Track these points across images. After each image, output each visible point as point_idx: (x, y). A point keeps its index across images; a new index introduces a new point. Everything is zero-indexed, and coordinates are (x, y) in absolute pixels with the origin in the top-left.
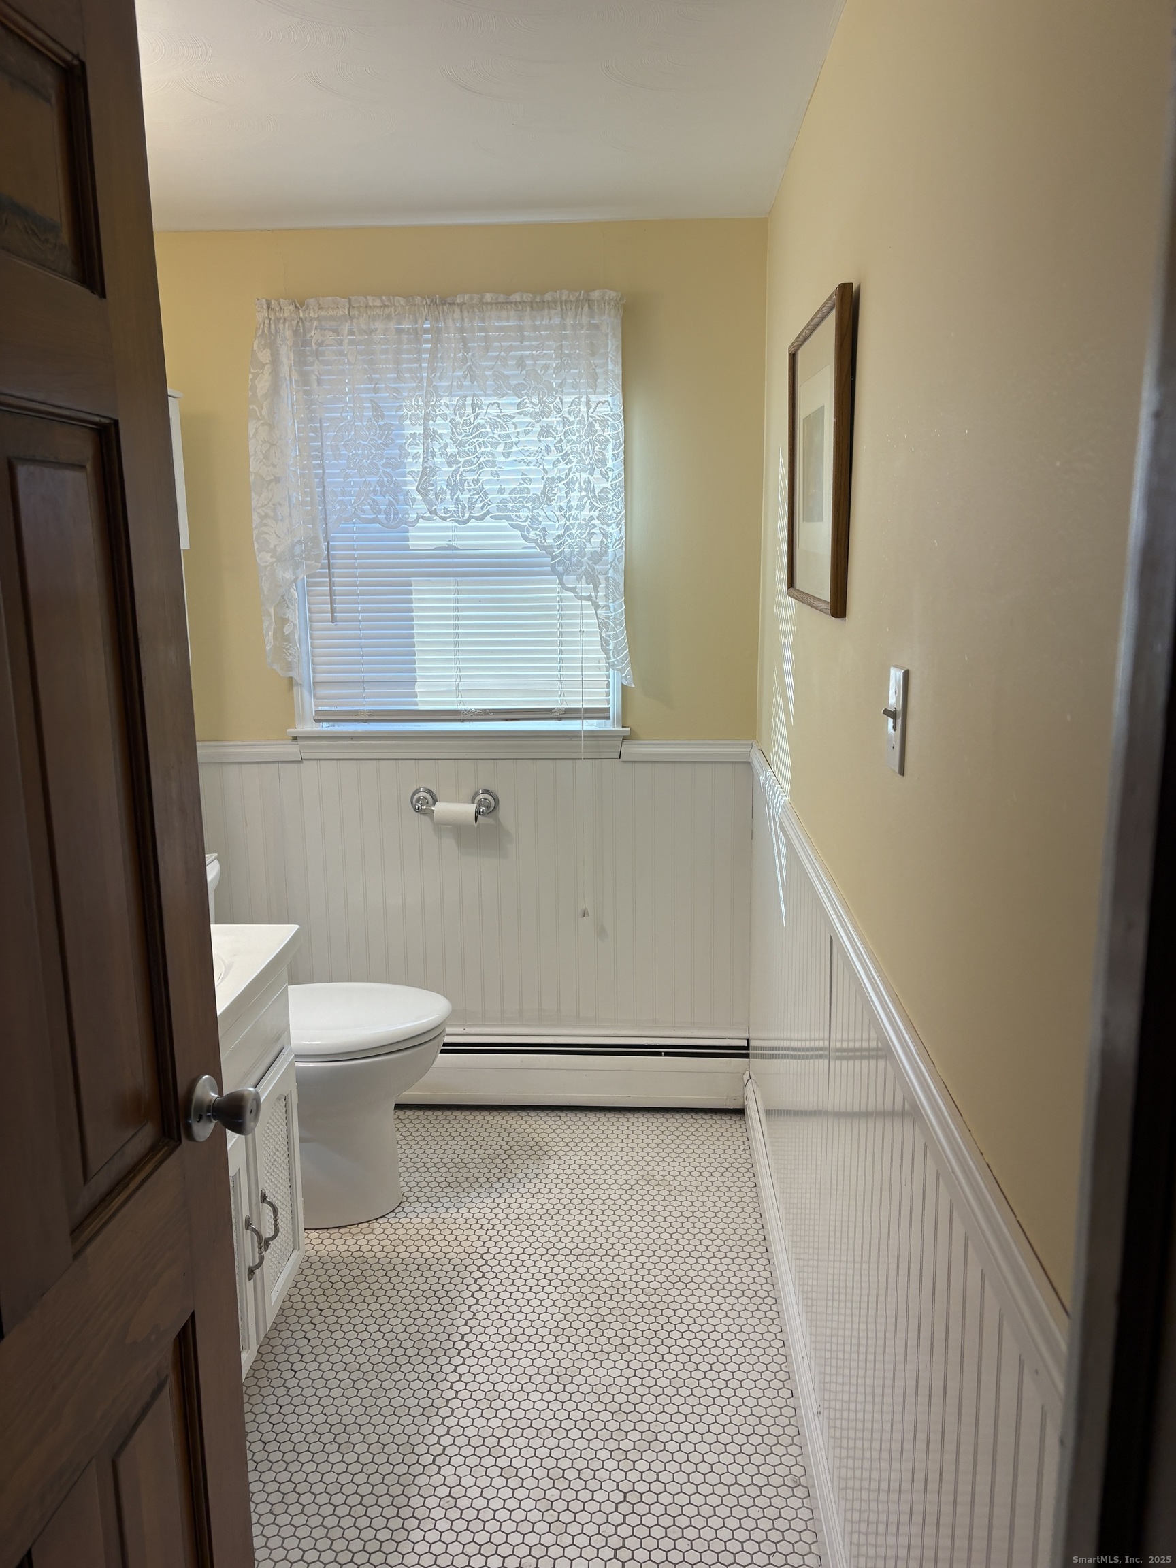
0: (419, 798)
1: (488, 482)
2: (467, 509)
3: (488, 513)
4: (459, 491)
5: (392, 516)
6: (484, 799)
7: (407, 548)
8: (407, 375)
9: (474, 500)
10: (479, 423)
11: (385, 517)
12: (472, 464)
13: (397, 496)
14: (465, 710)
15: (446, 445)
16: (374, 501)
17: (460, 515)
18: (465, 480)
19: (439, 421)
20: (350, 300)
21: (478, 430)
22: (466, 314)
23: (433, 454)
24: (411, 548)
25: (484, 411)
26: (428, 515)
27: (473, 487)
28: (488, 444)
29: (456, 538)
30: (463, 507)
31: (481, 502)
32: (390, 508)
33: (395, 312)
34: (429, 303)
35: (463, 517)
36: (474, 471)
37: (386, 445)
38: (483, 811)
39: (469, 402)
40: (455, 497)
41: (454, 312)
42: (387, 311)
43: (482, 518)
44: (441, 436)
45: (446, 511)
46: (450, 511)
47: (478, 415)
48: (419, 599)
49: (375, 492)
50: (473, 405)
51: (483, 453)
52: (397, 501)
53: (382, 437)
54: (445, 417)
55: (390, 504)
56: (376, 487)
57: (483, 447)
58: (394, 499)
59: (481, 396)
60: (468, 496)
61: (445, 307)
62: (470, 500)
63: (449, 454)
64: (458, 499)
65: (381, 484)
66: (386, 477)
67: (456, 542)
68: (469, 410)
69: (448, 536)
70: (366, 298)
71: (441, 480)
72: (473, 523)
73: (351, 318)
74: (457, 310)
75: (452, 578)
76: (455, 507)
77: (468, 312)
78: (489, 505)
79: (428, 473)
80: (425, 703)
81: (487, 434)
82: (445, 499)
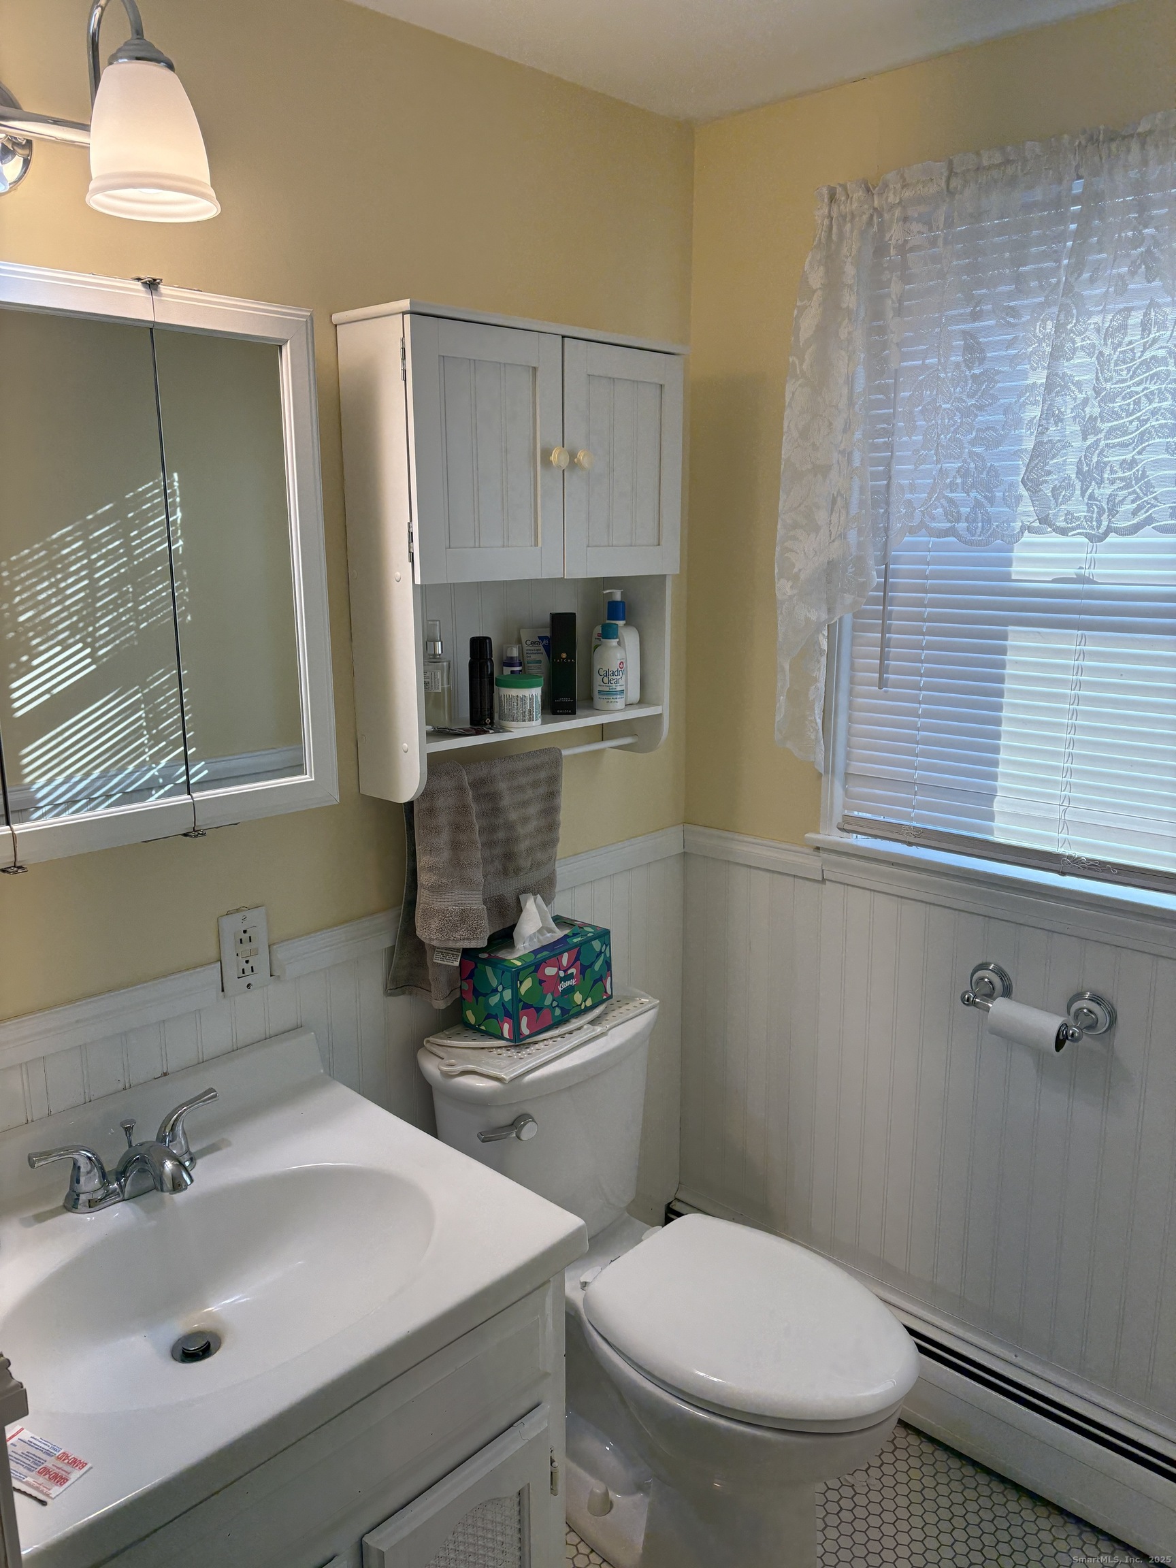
0: (982, 979)
1: (1157, 464)
2: (1106, 514)
3: (1149, 521)
4: (1093, 483)
5: (980, 524)
6: (1090, 1011)
7: (1007, 577)
8: (1034, 284)
9: (1118, 498)
10: (1153, 358)
11: (968, 529)
12: (1125, 433)
13: (991, 492)
14: (1070, 857)
15: (1086, 401)
16: (951, 501)
17: (1095, 523)
18: (1106, 463)
19: (1080, 359)
20: (951, 163)
21: (1149, 369)
22: (1152, 152)
23: (1059, 419)
24: (1013, 578)
25: (1169, 333)
26: (1037, 524)
27: (1120, 475)
28: (1168, 395)
29: (1094, 563)
30: (1101, 511)
31: (1133, 502)
32: (976, 514)
33: (1022, 170)
34: (1083, 142)
35: (1098, 528)
36: (1128, 446)
37: (981, 408)
38: (1073, 1034)
39: (1136, 318)
40: (1089, 491)
41: (1129, 150)
42: (1010, 170)
43: (1134, 529)
44: (1079, 385)
45: (1070, 517)
46: (1078, 519)
47: (1155, 341)
48: (1016, 662)
49: (953, 487)
50: (1145, 327)
51: (1154, 413)
52: (991, 500)
53: (975, 392)
54: (1090, 350)
55: (978, 504)
56: (955, 477)
57: (1157, 399)
58: (985, 497)
59: (1167, 305)
60: (1109, 491)
61: (1114, 146)
62: (1111, 497)
63: (1087, 417)
64: (1091, 497)
65: (964, 473)
66: (974, 461)
67: (1092, 570)
68: (1134, 335)
69: (1078, 560)
70: (978, 154)
71: (1068, 463)
72: (1113, 538)
73: (951, 193)
74: (1135, 146)
75: (1075, 632)
76: (1088, 512)
77: (1157, 146)
78: (1153, 506)
79: (1041, 452)
80: (1003, 832)
81: (1168, 376)
82: (1071, 496)
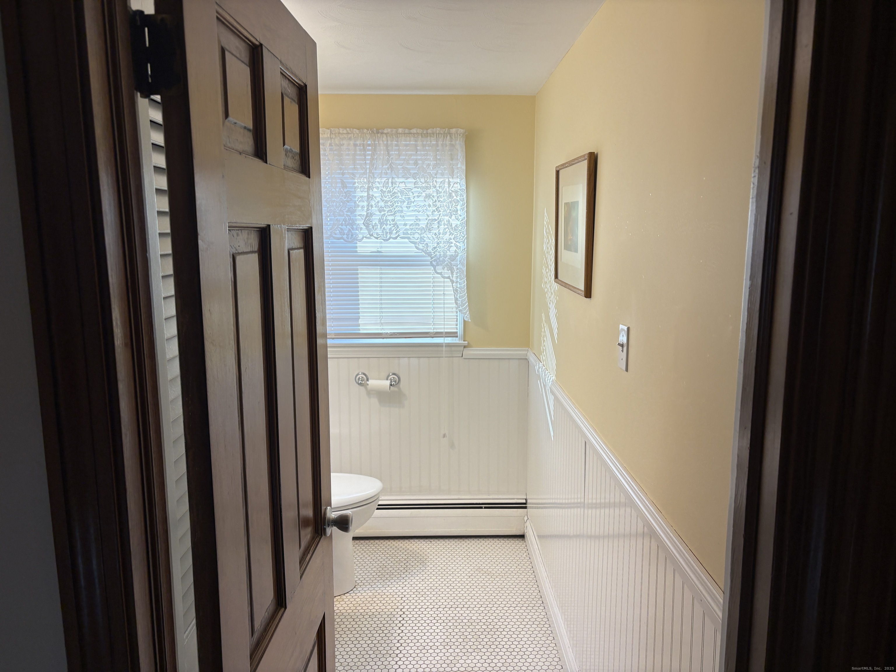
0: (359, 378)
1: (399, 220)
2: (388, 234)
3: (399, 235)
4: (385, 225)
5: (350, 236)
6: (393, 378)
7: (356, 252)
8: (358, 167)
9: (392, 229)
10: (395, 192)
11: (347, 237)
12: (392, 212)
13: (352, 226)
14: (385, 333)
15: (378, 202)
16: (341, 229)
17: (385, 236)
18: (388, 220)
19: (375, 190)
20: (331, 130)
21: (394, 195)
22: (389, 138)
23: (372, 206)
24: (358, 252)
25: (398, 185)
26: (369, 236)
27: (392, 223)
28: (399, 202)
29: (381, 247)
30: (387, 233)
31: (396, 230)
32: (349, 233)
33: (353, 136)
34: (370, 132)
35: (386, 237)
36: (393, 215)
37: (348, 202)
38: (393, 384)
39: (390, 180)
40: (383, 227)
41: (383, 137)
42: (350, 136)
43: (396, 238)
44: (375, 197)
45: (377, 234)
46: (380, 235)
47: (394, 187)
48: (362, 277)
49: (342, 225)
50: (392, 183)
51: (396, 206)
52: (353, 229)
53: (346, 197)
54: (378, 188)
55: (349, 230)
56: (342, 222)
57: (396, 203)
58: (351, 228)
59: (396, 178)
60: (390, 227)
61: (379, 135)
62: (390, 229)
63: (380, 207)
64: (384, 228)
65: (345, 220)
66: (348, 217)
67: (381, 249)
68: (390, 185)
69: (377, 246)
70: (339, 129)
71: (375, 220)
72: (391, 240)
73: (331, 138)
74: (385, 136)
75: (379, 267)
76: (382, 232)
77: (390, 137)
78: (399, 232)
79: (369, 215)
80: (363, 330)
81: (399, 197)
82: (377, 228)
